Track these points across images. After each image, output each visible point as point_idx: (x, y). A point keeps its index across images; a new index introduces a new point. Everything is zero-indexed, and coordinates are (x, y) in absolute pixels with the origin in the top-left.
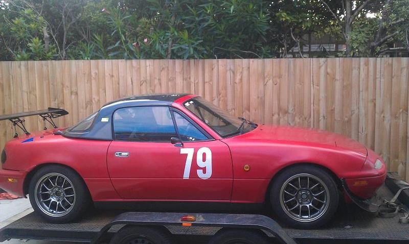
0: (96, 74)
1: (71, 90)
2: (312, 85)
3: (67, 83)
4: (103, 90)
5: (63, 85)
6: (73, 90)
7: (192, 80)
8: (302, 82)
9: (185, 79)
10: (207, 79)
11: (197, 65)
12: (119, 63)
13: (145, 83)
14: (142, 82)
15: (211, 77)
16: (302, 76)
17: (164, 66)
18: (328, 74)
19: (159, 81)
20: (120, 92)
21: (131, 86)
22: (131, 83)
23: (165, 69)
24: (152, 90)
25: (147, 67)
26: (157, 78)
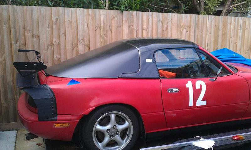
1: (33, 33)
3: (29, 27)
4: (63, 34)
5: (24, 29)
6: (34, 33)
7: (135, 27)
8: (202, 31)
9: (129, 26)
10: (145, 27)
11: (138, 16)
12: (78, 11)
13: (99, 29)
14: (96, 28)
15: (148, 25)
16: (202, 27)
17: (114, 16)
18: (215, 26)
19: (110, 27)
20: (79, 36)
21: (87, 31)
22: (87, 28)
23: (115, 18)
24: (104, 34)
25: (101, 16)
26: (109, 25)
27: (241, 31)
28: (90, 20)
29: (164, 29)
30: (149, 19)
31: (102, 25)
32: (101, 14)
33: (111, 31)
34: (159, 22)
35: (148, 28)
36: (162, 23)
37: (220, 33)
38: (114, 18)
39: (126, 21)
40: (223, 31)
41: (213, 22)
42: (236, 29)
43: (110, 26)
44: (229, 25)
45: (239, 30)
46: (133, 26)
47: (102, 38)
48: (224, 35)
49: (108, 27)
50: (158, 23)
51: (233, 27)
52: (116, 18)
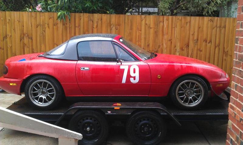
0: (9, 20)
2: (137, 30)
4: (14, 29)
9: (64, 25)
10: (77, 25)
17: (51, 17)
18: (146, 24)
21: (31, 28)
22: (31, 26)
24: (43, 30)
25: (41, 17)
31: (42, 23)
33: (49, 27)
34: (90, 21)
36: (93, 22)
41: (143, 21)
46: (67, 24)
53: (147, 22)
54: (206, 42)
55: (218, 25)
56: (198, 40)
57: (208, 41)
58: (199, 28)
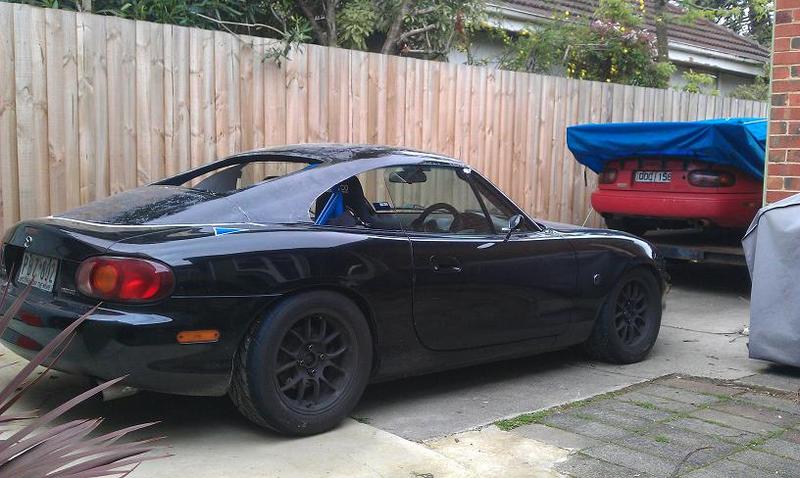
2: (350, 93)
7: (168, 66)
8: (338, 88)
9: (154, 63)
10: (194, 67)
11: (176, 37)
12: (15, 12)
13: (72, 63)
14: (66, 60)
15: (201, 63)
16: (338, 77)
17: (114, 31)
18: (369, 77)
19: (103, 61)
20: (17, 79)
21: (40, 66)
22: (40, 59)
23: (116, 37)
24: (87, 78)
25: (78, 29)
26: (98, 55)
27: (430, 93)
28: (50, 39)
29: (245, 76)
30: (203, 48)
31: (81, 52)
32: (79, 23)
33: (106, 70)
34: (230, 58)
35: (201, 70)
36: (239, 61)
37: (381, 96)
38: (112, 36)
39: (145, 48)
40: (388, 92)
41: (363, 68)
42: (417, 89)
43: (101, 58)
44: (400, 79)
45: (425, 93)
46: (163, 62)
47: (81, 86)
48: (391, 101)
49: (97, 59)
50: (227, 60)
51: (409, 82)
52: (119, 38)
53: (371, 73)
54: (484, 129)
55: (504, 91)
56: (469, 124)
57: (487, 129)
58: (471, 93)
